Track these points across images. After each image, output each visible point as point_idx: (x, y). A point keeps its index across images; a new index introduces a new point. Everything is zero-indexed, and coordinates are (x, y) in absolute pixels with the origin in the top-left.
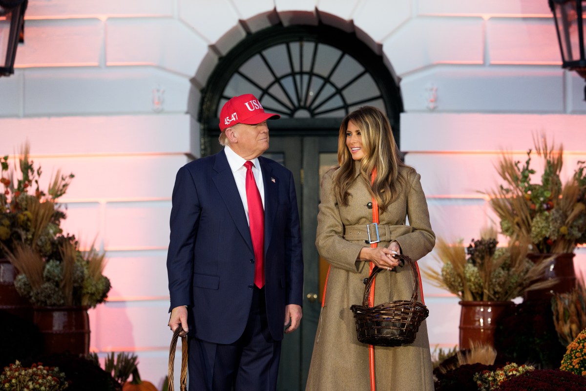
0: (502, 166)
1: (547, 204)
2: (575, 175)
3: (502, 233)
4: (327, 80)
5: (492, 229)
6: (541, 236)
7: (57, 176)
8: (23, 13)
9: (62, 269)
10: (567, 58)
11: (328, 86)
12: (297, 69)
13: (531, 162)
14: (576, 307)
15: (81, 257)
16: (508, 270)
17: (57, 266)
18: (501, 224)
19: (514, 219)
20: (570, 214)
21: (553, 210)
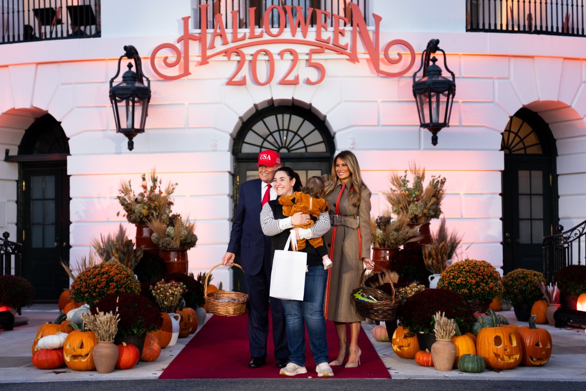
0: (392, 179)
1: (417, 198)
2: (430, 183)
3: (393, 213)
4: (296, 133)
5: (388, 211)
6: (414, 214)
7: (169, 184)
8: (148, 102)
9: (175, 231)
10: (422, 122)
11: (297, 136)
12: (281, 128)
13: (407, 177)
14: (435, 251)
15: (183, 225)
16: (398, 232)
17: (172, 229)
18: (392, 208)
19: (399, 206)
20: (429, 203)
21: (420, 201)
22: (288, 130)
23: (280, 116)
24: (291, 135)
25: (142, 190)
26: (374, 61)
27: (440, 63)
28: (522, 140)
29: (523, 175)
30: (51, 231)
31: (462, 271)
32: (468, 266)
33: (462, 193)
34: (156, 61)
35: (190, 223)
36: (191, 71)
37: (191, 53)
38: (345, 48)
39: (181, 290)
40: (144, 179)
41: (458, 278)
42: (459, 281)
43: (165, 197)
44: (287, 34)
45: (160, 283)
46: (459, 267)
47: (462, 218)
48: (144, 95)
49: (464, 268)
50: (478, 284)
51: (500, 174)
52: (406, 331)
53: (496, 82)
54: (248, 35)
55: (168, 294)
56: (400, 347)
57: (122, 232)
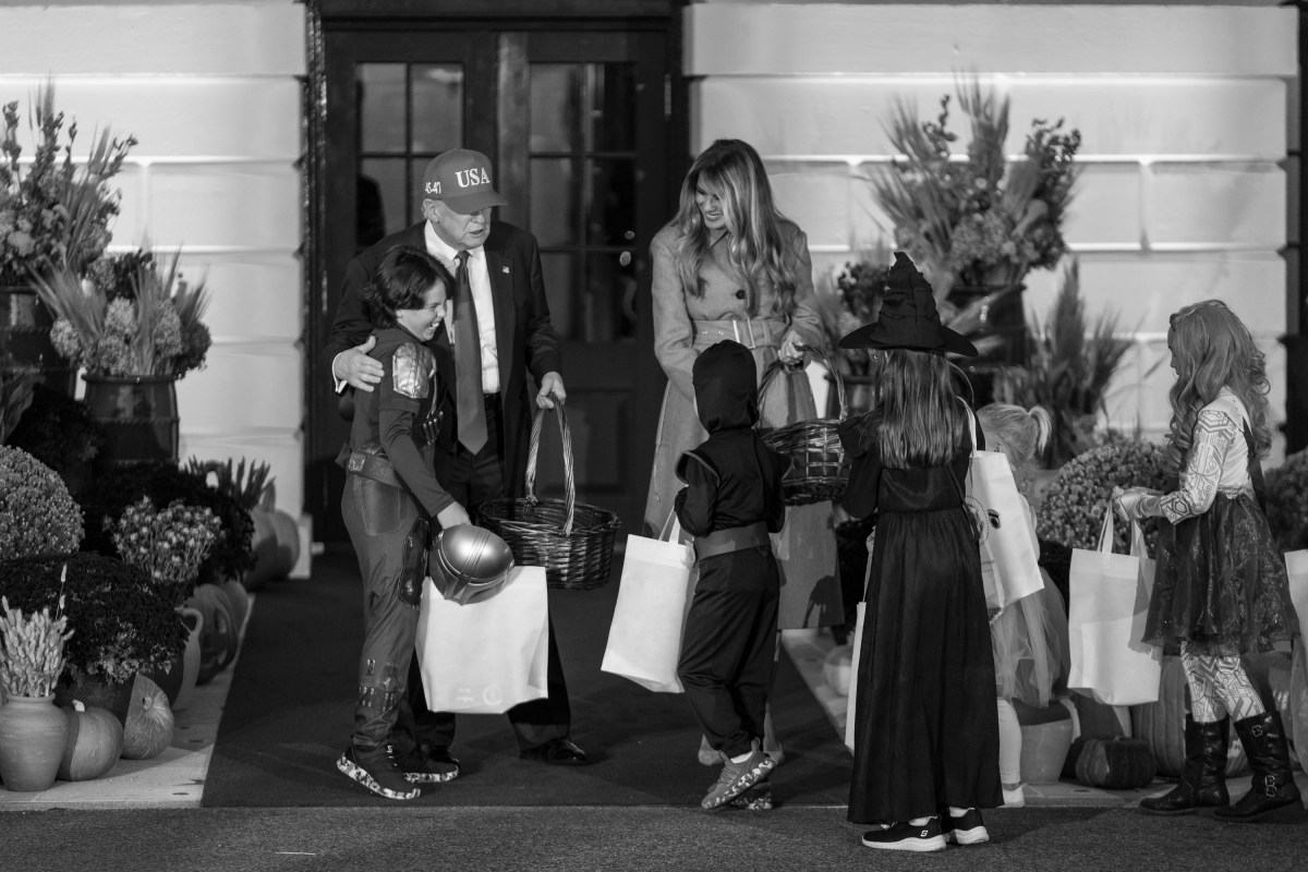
0: (898, 130)
1: (980, 201)
2: (1028, 145)
5: (880, 243)
6: (969, 257)
7: (104, 140)
9: (136, 314)
13: (949, 121)
18: (896, 233)
19: (920, 225)
20: (1021, 220)
21: (991, 213)
31: (1107, 477)
32: (1126, 462)
33: (1145, 159)
35: (183, 285)
39: (209, 535)
41: (1094, 502)
42: (1096, 512)
43: (87, 189)
45: (139, 511)
46: (1099, 466)
47: (1145, 252)
49: (1114, 469)
51: (1282, 89)
55: (166, 545)
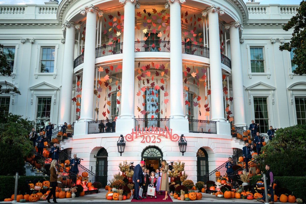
1: (179, 167)
2: (182, 164)
10: (180, 151)
14: (183, 178)
20: (182, 168)
22: (153, 152)
23: (151, 149)
24: (154, 153)
25: (123, 165)
26: (171, 138)
27: (184, 139)
28: (201, 154)
29: (201, 161)
30: (103, 172)
32: (188, 181)
33: (188, 165)
34: (127, 137)
36: (134, 139)
37: (134, 136)
38: (165, 135)
40: (124, 162)
42: (186, 184)
44: (153, 132)
45: (129, 184)
47: (188, 171)
48: (124, 145)
50: (189, 184)
51: (196, 161)
52: (176, 193)
53: (195, 142)
54: (145, 132)
55: (131, 186)
56: (175, 197)
57: (119, 173)
